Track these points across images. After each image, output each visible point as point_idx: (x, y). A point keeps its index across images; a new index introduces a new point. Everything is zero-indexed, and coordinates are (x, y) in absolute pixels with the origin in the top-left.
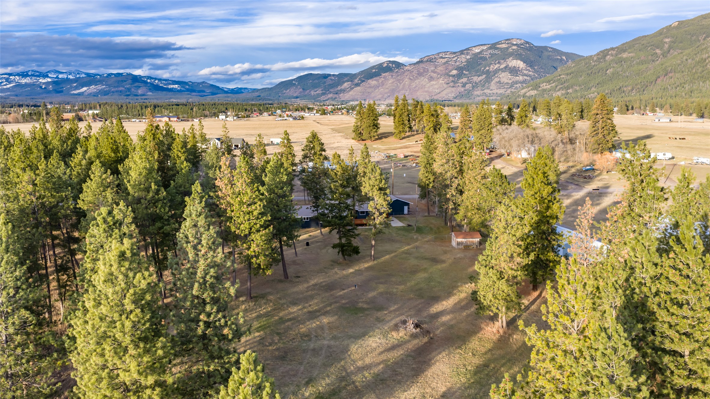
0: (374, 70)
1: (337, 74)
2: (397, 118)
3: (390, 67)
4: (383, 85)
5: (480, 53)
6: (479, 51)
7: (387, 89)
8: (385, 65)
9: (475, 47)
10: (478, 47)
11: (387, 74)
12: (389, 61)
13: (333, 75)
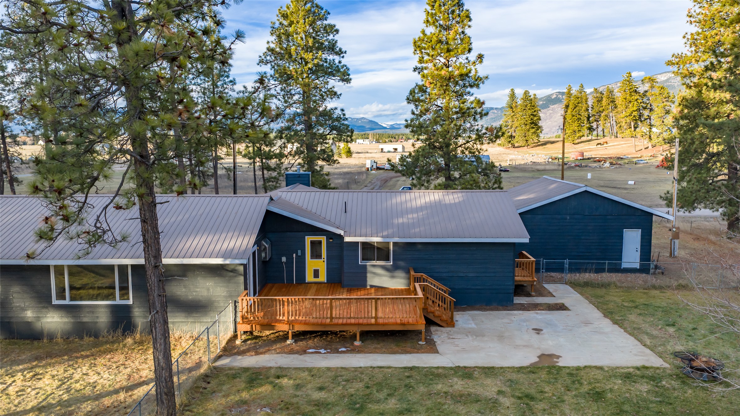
0: (541, 103)
1: (500, 107)
2: (569, 111)
3: (559, 98)
4: (551, 117)
5: (667, 80)
6: (665, 78)
7: (556, 122)
8: (554, 96)
9: (660, 74)
10: (664, 75)
11: (555, 106)
12: (559, 92)
13: (496, 109)
